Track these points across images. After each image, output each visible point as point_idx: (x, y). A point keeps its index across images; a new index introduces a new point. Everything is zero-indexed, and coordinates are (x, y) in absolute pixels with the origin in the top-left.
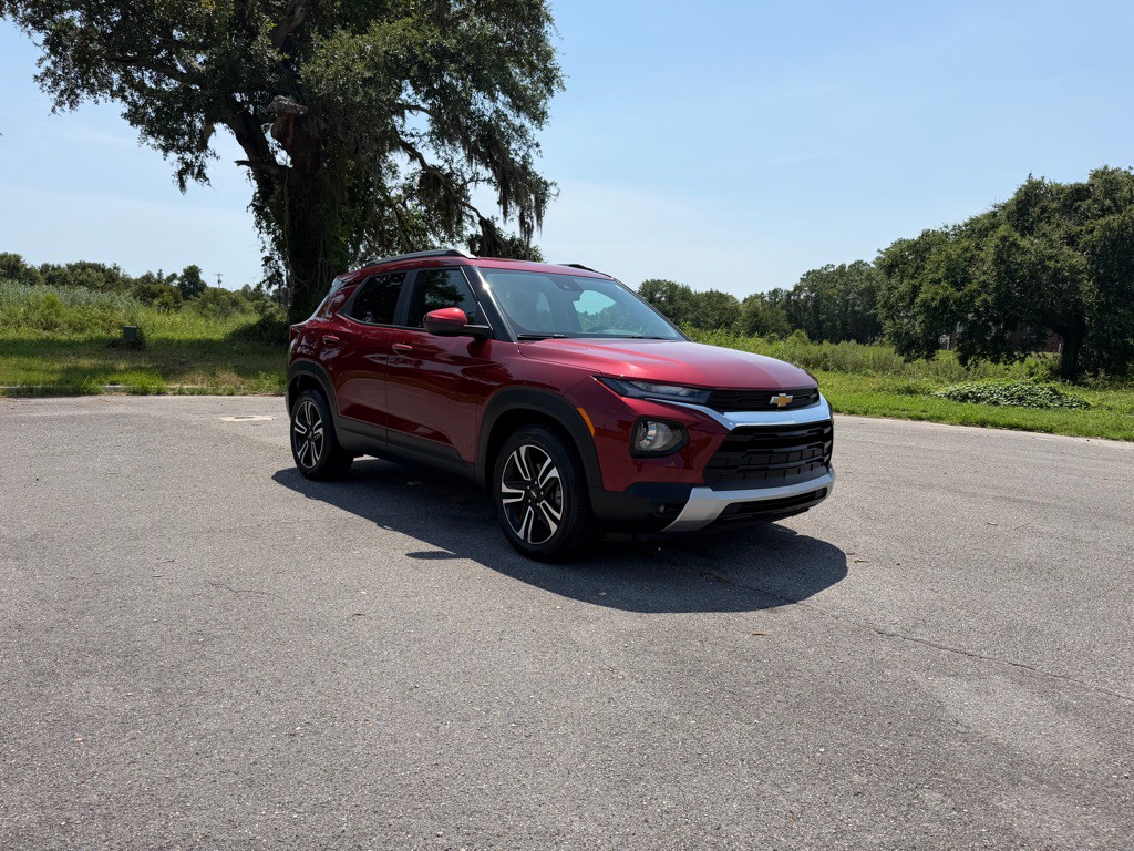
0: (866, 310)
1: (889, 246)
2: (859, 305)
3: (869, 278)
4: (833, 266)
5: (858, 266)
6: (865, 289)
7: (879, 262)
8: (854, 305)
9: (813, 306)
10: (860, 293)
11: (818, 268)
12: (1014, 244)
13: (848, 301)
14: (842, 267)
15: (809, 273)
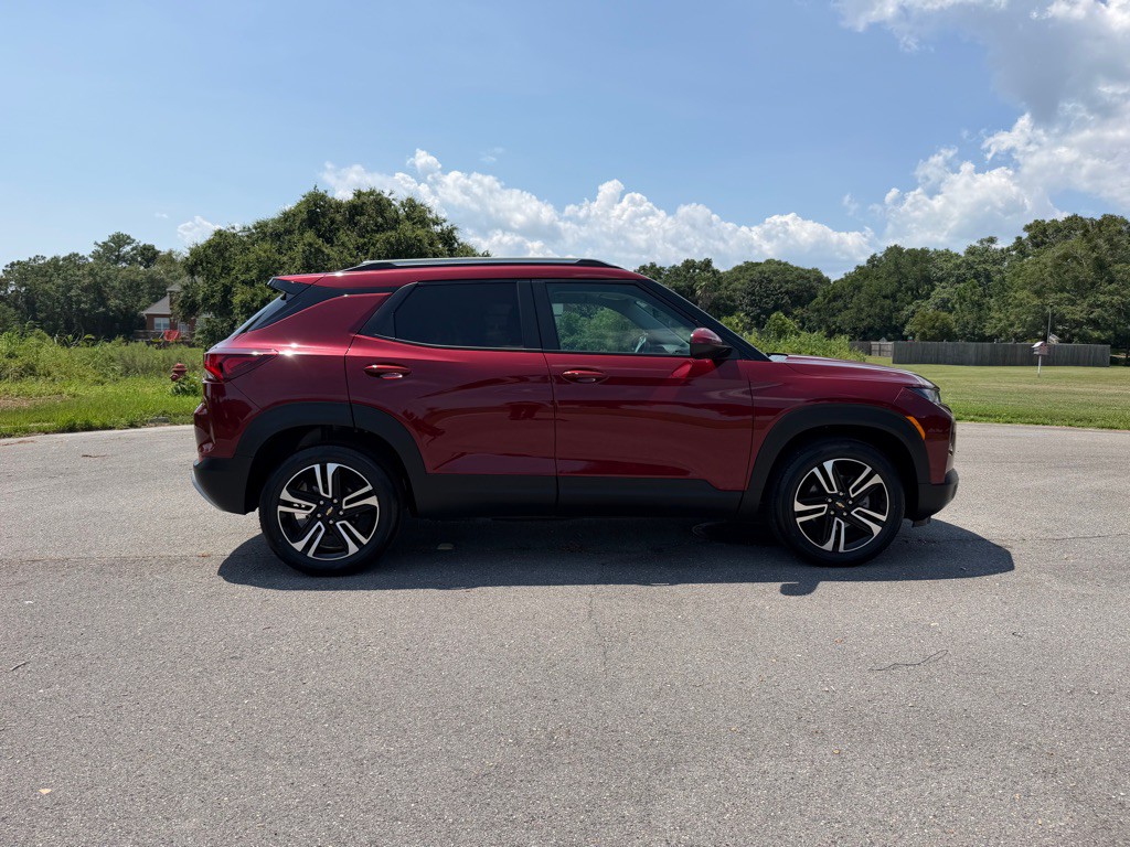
0: (93, 308)
1: (106, 239)
2: (85, 303)
3: (92, 273)
4: (44, 258)
5: (72, 259)
6: (89, 285)
7: (96, 256)
8: (79, 302)
9: (27, 302)
10: (85, 289)
11: (24, 259)
12: (319, 251)
13: (71, 297)
14: (56, 259)
15: (13, 264)
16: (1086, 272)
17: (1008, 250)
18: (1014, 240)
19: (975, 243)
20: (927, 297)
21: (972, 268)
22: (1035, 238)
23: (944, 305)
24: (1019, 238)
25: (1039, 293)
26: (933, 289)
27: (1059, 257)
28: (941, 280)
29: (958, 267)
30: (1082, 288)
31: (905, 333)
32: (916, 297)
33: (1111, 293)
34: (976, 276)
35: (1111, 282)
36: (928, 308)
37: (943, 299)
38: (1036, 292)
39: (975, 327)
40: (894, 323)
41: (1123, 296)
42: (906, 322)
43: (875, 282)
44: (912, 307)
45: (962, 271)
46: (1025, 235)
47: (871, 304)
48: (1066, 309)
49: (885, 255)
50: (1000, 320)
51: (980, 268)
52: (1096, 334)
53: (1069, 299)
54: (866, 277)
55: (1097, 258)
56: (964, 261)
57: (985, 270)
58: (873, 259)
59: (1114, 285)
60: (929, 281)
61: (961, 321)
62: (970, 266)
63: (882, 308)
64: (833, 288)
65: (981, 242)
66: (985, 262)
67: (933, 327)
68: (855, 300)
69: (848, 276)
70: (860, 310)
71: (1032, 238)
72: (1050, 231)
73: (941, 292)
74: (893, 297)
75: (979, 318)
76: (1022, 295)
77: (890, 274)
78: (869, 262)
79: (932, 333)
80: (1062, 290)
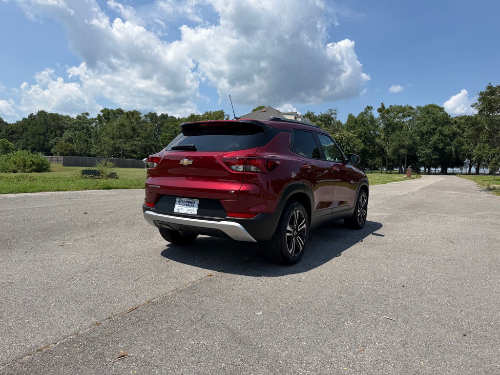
16: (129, 132)
17: (95, 119)
18: (97, 116)
19: (80, 114)
20: (61, 136)
21: (81, 125)
22: (106, 115)
23: (70, 140)
24: (99, 115)
25: (112, 138)
26: (64, 133)
27: (119, 124)
28: (66, 129)
29: (75, 124)
30: (127, 138)
31: (52, 152)
32: (56, 135)
33: (138, 141)
34: (83, 128)
35: (138, 136)
36: (62, 140)
37: (69, 137)
38: (111, 138)
39: (86, 151)
40: (46, 147)
41: (142, 142)
42: (52, 147)
43: (34, 127)
44: (54, 140)
45: (77, 126)
46: (101, 114)
47: (34, 137)
48: (123, 145)
49: (38, 114)
50: (98, 149)
51: (84, 125)
52: (135, 156)
53: (124, 142)
54: (29, 124)
55: (132, 127)
56: (76, 122)
57: (87, 126)
58: (31, 116)
59: (139, 138)
60: (62, 129)
61: (79, 148)
62: (80, 124)
63: (39, 139)
64: (11, 128)
65: (83, 114)
66: (86, 123)
67: (66, 150)
68: (24, 134)
69: (18, 123)
70: (27, 140)
71: (104, 115)
72: (111, 114)
73: (67, 134)
74: (44, 134)
75: (87, 147)
76: (106, 138)
77: (41, 124)
78: (29, 117)
79: (66, 152)
80: (121, 138)
